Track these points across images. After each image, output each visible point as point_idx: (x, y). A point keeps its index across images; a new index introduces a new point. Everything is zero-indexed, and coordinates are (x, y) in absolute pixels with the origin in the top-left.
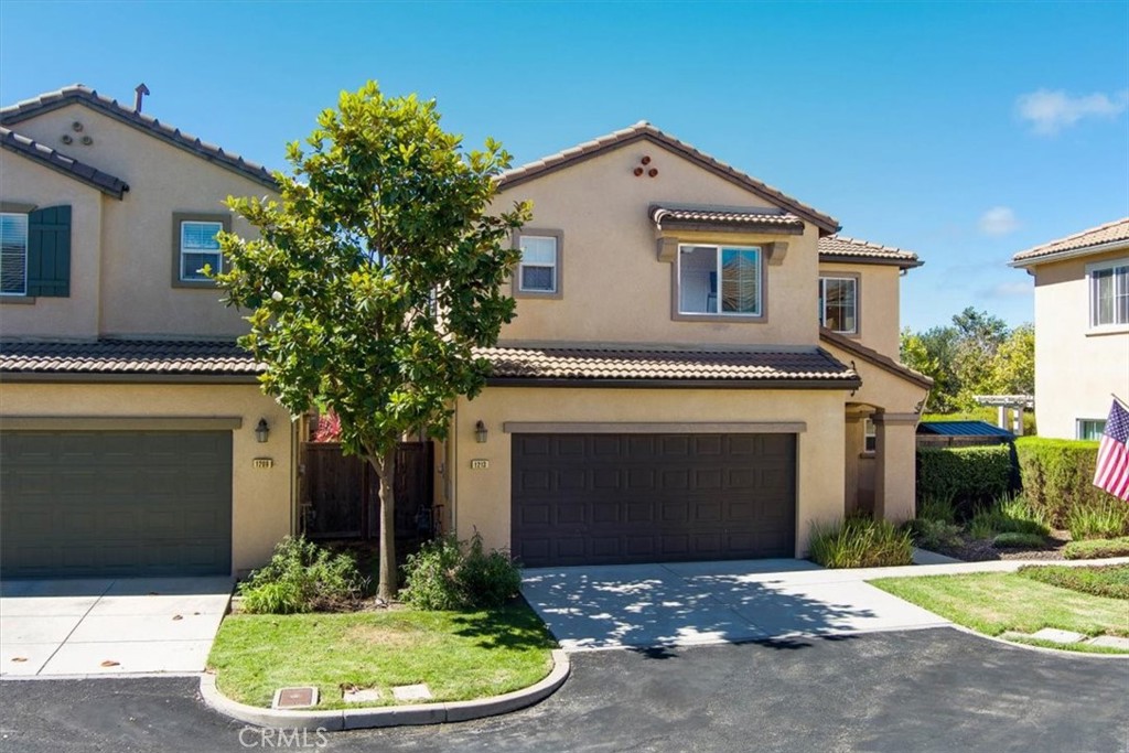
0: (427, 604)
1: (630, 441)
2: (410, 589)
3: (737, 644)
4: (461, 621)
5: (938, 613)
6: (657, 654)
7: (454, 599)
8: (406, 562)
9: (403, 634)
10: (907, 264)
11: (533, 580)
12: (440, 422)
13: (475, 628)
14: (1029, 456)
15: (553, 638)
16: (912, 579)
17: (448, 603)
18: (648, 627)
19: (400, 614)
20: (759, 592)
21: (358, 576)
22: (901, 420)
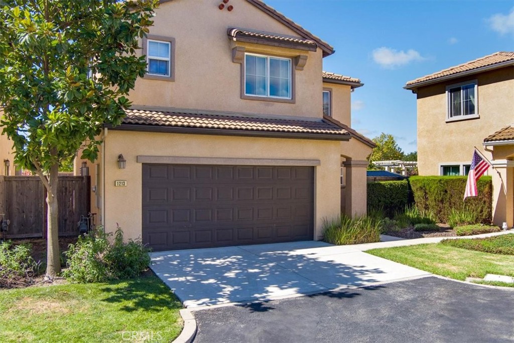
0: (82, 279)
1: (218, 170)
2: (70, 268)
3: (310, 296)
4: (108, 290)
5: (420, 269)
6: (258, 307)
7: (103, 274)
8: (67, 249)
9: (61, 303)
10: (355, 85)
11: (158, 259)
12: (92, 148)
13: (119, 295)
14: (419, 185)
15: (178, 299)
16: (389, 249)
17: (98, 277)
18: (244, 287)
19: (62, 287)
20: (305, 260)
21: (32, 261)
22: (360, 164)
